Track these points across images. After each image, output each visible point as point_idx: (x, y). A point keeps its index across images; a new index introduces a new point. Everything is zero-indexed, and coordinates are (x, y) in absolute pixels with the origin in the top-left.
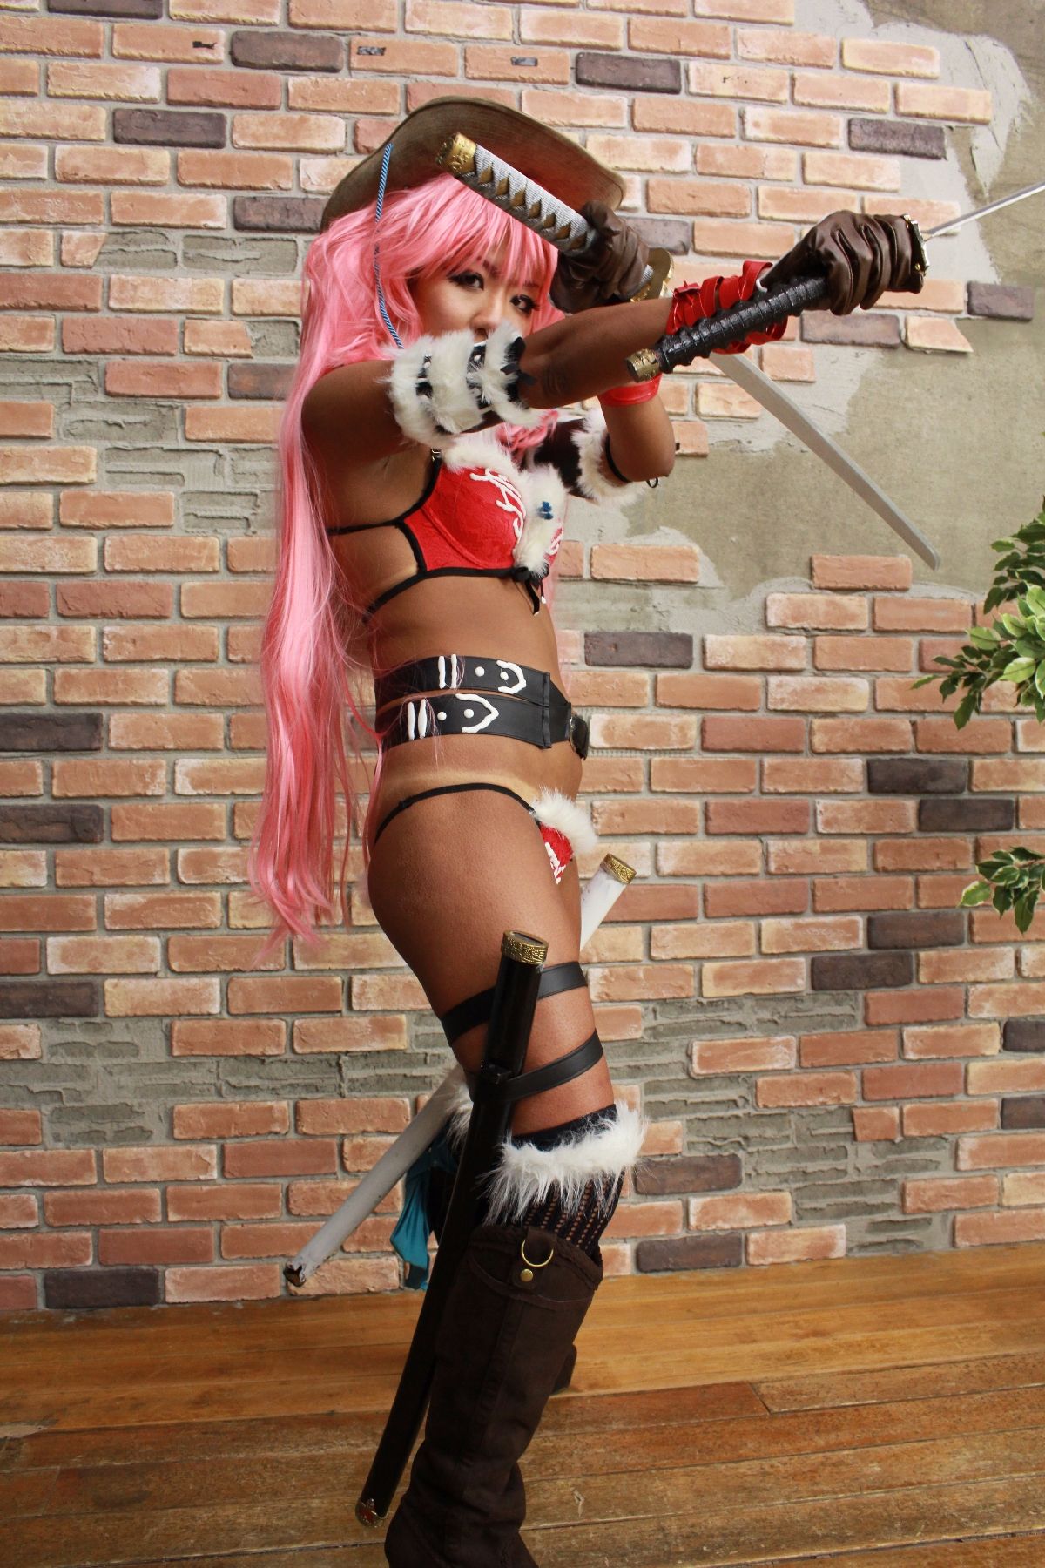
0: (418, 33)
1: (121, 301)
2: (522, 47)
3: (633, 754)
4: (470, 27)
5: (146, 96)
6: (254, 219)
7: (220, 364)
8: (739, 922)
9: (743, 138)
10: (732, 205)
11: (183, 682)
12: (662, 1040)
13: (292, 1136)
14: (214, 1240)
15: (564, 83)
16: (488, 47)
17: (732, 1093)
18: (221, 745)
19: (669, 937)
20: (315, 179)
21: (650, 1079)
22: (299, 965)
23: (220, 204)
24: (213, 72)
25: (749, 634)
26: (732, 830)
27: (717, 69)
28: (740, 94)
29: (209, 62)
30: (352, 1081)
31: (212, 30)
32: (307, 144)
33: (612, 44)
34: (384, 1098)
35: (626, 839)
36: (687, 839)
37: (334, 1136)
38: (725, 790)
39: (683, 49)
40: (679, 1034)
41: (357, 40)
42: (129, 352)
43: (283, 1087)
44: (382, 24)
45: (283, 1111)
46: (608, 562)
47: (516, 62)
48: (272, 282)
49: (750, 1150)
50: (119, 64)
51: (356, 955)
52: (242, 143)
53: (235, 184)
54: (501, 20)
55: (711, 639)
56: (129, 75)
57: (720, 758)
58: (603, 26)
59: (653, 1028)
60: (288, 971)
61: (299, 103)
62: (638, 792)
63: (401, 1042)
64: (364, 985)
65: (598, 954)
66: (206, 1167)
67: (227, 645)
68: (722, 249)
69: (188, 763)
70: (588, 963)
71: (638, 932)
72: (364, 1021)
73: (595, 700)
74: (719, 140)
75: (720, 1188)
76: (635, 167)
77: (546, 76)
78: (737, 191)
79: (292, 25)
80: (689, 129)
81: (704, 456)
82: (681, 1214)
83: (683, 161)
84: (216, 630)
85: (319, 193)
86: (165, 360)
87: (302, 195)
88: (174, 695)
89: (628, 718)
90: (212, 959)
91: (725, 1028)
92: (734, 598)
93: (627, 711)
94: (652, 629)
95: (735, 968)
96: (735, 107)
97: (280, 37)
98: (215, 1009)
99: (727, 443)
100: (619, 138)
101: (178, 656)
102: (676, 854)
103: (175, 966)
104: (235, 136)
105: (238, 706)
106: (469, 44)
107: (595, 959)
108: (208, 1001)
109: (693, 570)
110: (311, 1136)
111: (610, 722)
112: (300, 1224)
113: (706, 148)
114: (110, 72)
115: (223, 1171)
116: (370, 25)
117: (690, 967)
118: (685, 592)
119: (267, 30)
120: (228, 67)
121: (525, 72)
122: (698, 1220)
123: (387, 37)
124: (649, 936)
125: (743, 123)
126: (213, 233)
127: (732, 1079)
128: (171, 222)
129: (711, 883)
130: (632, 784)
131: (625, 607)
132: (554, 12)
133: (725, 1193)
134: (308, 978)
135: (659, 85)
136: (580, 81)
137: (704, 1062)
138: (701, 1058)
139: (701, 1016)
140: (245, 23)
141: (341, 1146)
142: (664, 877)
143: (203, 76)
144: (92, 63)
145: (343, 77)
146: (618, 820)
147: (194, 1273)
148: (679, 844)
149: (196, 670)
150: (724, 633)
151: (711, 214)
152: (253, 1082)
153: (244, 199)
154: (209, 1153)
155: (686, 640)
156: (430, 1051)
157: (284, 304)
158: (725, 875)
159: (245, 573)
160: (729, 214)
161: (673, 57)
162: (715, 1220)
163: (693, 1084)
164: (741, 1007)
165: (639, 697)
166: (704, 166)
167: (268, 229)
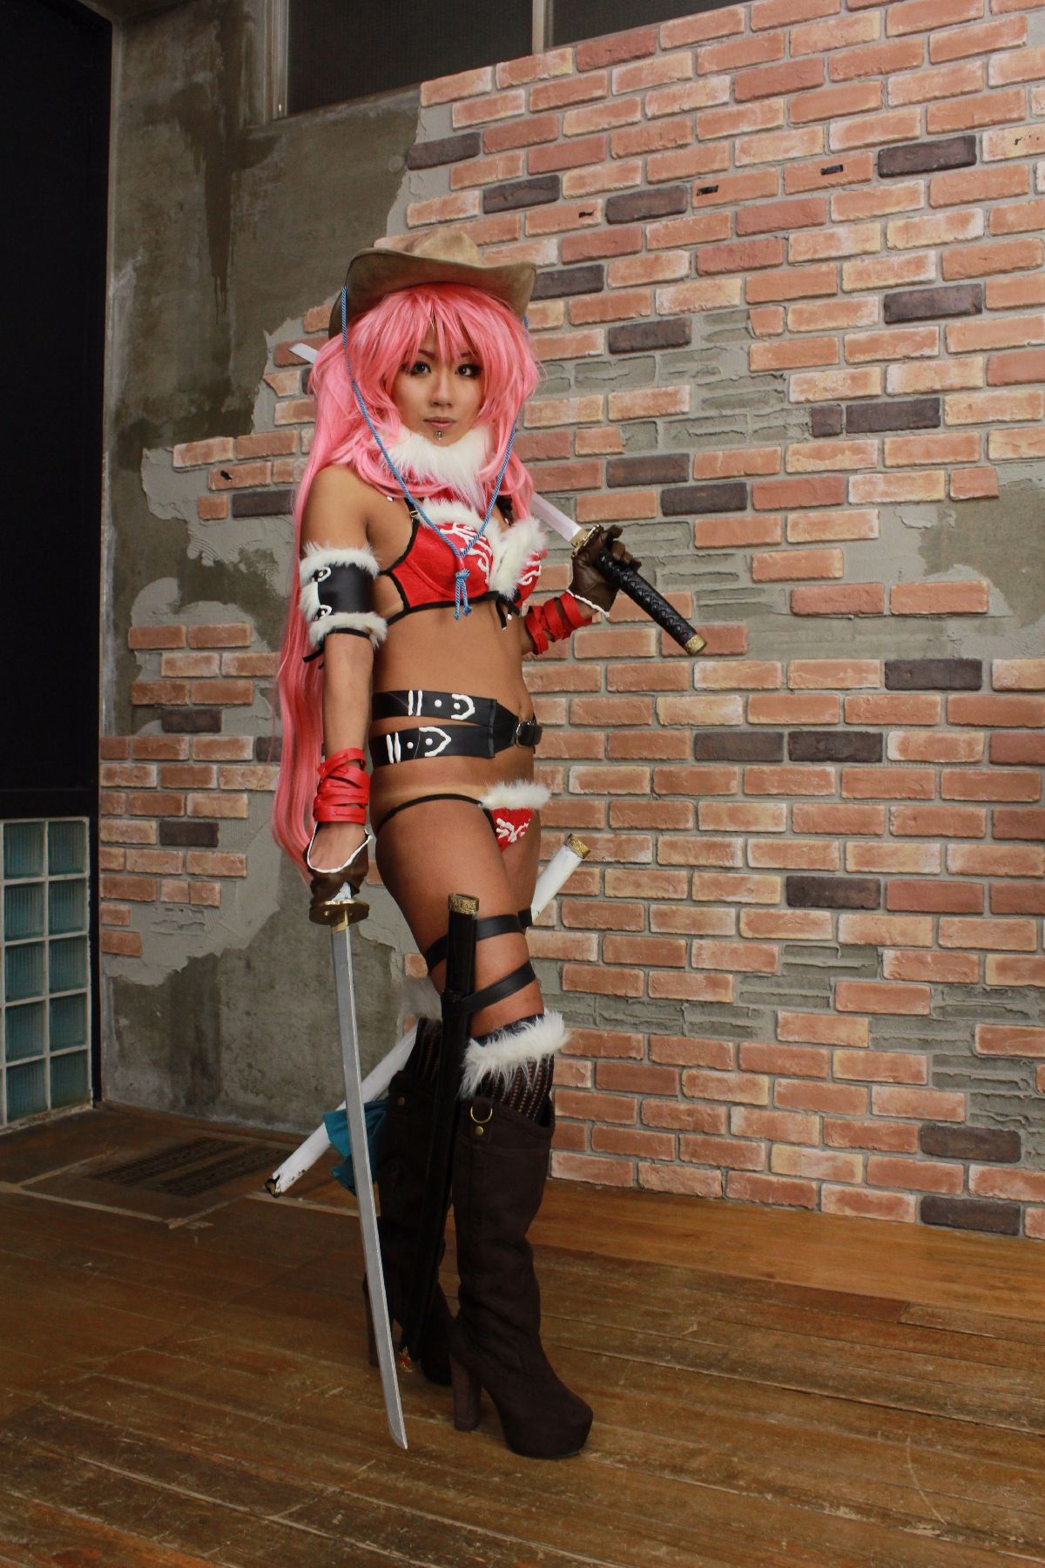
0: (745, 166)
1: (531, 421)
2: (832, 156)
3: (927, 766)
4: (787, 151)
5: (547, 262)
6: (623, 345)
7: (599, 461)
8: (1022, 920)
9: (1037, 193)
10: (1022, 260)
11: (575, 708)
12: (951, 1019)
13: (646, 1062)
14: (586, 1134)
15: (867, 181)
16: (802, 164)
17: (1014, 1075)
18: (602, 755)
19: (954, 928)
20: (666, 304)
21: (938, 1052)
22: (654, 929)
23: (599, 335)
24: (594, 234)
25: (1038, 657)
26: (1016, 835)
27: (1011, 133)
28: (1031, 152)
29: (590, 226)
30: (691, 1023)
31: (591, 201)
32: (660, 277)
33: (910, 135)
34: (714, 1040)
35: (920, 840)
36: (974, 841)
37: (677, 1066)
38: (1009, 799)
39: (976, 123)
40: (966, 1015)
41: (700, 183)
42: (538, 460)
43: (641, 1023)
44: (716, 167)
45: (639, 1042)
46: (904, 600)
47: (825, 172)
48: (636, 392)
49: (1031, 1130)
50: (531, 241)
51: (696, 923)
52: (614, 285)
53: (609, 318)
54: (813, 140)
55: (997, 662)
56: (536, 250)
57: (1006, 770)
58: (901, 121)
59: (942, 1008)
60: (647, 933)
61: (654, 245)
62: (931, 800)
63: (728, 997)
64: (701, 948)
65: (891, 938)
66: (582, 1077)
67: (606, 678)
68: (1012, 304)
69: (578, 769)
70: (883, 946)
71: (928, 921)
72: (700, 976)
73: (893, 719)
74: (1013, 199)
75: (1001, 1160)
76: (930, 242)
77: (850, 178)
78: (1028, 246)
79: (650, 183)
80: (982, 197)
81: (995, 497)
82: (962, 1178)
83: (977, 227)
84: (598, 668)
85: (671, 315)
86: (563, 462)
87: (657, 319)
88: (570, 718)
89: (923, 734)
90: (592, 918)
91: (1011, 1015)
92: (1023, 625)
93: (922, 729)
94: (947, 655)
95: (1017, 961)
96: (1027, 165)
97: (640, 195)
98: (593, 957)
99: (1017, 483)
100: (916, 220)
101: (572, 688)
102: (963, 855)
103: (566, 922)
104: (610, 281)
105: (614, 726)
106: (788, 165)
107: (888, 943)
108: (588, 950)
109: (980, 602)
110: (660, 1064)
111: (905, 738)
112: (648, 1133)
113: (998, 210)
114: (522, 249)
115: (595, 1082)
116: (707, 169)
117: (974, 957)
118: (977, 622)
119: (632, 191)
120: (606, 227)
121: (832, 179)
122: (978, 1185)
123: (721, 176)
124: (937, 928)
125: (1036, 178)
126: (596, 359)
127: (1014, 1061)
128: (565, 356)
129: (997, 883)
130: (924, 791)
131: (922, 637)
132: (858, 119)
133: (1005, 1165)
134: (661, 939)
135: (953, 162)
136: (882, 176)
137: (985, 1043)
138: (982, 1039)
139: (986, 1002)
140: (616, 190)
141: (681, 1075)
142: (953, 874)
143: (585, 238)
144: (512, 245)
145: (689, 217)
146: (912, 823)
147: (571, 1158)
148: (966, 846)
149: (584, 698)
150: (1012, 658)
151: (1004, 272)
152: (619, 1017)
153: (615, 329)
154: (585, 1067)
155: (975, 666)
156: (752, 1006)
157: (645, 409)
158: (1007, 876)
159: (619, 623)
160: (1021, 269)
161: (969, 133)
162: (993, 1187)
163: (978, 1063)
164: (1025, 996)
165: (932, 716)
166: (997, 226)
167: (633, 350)
